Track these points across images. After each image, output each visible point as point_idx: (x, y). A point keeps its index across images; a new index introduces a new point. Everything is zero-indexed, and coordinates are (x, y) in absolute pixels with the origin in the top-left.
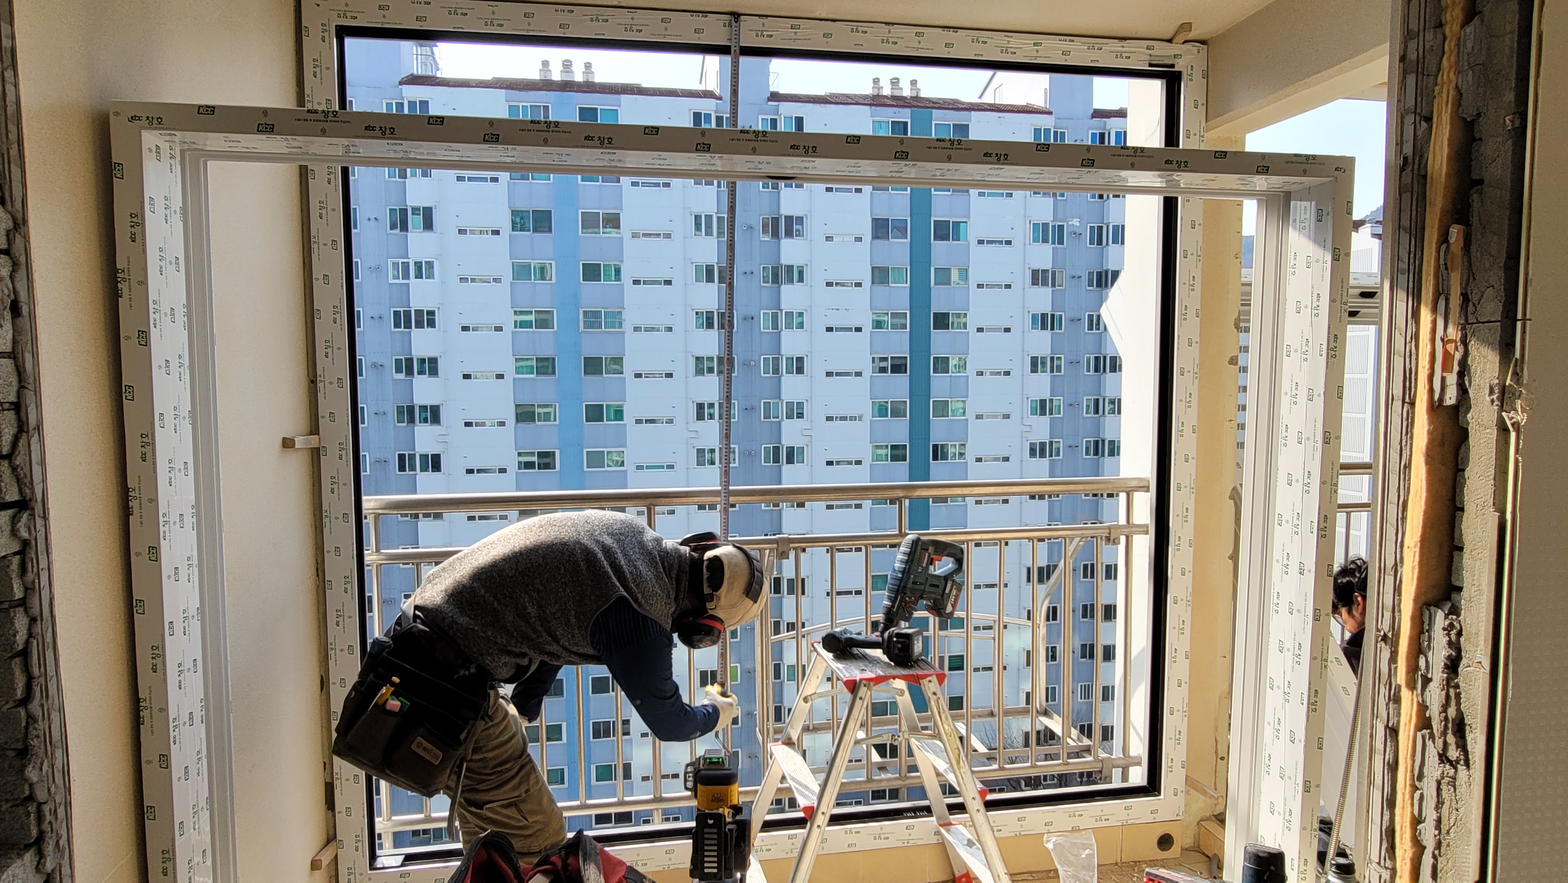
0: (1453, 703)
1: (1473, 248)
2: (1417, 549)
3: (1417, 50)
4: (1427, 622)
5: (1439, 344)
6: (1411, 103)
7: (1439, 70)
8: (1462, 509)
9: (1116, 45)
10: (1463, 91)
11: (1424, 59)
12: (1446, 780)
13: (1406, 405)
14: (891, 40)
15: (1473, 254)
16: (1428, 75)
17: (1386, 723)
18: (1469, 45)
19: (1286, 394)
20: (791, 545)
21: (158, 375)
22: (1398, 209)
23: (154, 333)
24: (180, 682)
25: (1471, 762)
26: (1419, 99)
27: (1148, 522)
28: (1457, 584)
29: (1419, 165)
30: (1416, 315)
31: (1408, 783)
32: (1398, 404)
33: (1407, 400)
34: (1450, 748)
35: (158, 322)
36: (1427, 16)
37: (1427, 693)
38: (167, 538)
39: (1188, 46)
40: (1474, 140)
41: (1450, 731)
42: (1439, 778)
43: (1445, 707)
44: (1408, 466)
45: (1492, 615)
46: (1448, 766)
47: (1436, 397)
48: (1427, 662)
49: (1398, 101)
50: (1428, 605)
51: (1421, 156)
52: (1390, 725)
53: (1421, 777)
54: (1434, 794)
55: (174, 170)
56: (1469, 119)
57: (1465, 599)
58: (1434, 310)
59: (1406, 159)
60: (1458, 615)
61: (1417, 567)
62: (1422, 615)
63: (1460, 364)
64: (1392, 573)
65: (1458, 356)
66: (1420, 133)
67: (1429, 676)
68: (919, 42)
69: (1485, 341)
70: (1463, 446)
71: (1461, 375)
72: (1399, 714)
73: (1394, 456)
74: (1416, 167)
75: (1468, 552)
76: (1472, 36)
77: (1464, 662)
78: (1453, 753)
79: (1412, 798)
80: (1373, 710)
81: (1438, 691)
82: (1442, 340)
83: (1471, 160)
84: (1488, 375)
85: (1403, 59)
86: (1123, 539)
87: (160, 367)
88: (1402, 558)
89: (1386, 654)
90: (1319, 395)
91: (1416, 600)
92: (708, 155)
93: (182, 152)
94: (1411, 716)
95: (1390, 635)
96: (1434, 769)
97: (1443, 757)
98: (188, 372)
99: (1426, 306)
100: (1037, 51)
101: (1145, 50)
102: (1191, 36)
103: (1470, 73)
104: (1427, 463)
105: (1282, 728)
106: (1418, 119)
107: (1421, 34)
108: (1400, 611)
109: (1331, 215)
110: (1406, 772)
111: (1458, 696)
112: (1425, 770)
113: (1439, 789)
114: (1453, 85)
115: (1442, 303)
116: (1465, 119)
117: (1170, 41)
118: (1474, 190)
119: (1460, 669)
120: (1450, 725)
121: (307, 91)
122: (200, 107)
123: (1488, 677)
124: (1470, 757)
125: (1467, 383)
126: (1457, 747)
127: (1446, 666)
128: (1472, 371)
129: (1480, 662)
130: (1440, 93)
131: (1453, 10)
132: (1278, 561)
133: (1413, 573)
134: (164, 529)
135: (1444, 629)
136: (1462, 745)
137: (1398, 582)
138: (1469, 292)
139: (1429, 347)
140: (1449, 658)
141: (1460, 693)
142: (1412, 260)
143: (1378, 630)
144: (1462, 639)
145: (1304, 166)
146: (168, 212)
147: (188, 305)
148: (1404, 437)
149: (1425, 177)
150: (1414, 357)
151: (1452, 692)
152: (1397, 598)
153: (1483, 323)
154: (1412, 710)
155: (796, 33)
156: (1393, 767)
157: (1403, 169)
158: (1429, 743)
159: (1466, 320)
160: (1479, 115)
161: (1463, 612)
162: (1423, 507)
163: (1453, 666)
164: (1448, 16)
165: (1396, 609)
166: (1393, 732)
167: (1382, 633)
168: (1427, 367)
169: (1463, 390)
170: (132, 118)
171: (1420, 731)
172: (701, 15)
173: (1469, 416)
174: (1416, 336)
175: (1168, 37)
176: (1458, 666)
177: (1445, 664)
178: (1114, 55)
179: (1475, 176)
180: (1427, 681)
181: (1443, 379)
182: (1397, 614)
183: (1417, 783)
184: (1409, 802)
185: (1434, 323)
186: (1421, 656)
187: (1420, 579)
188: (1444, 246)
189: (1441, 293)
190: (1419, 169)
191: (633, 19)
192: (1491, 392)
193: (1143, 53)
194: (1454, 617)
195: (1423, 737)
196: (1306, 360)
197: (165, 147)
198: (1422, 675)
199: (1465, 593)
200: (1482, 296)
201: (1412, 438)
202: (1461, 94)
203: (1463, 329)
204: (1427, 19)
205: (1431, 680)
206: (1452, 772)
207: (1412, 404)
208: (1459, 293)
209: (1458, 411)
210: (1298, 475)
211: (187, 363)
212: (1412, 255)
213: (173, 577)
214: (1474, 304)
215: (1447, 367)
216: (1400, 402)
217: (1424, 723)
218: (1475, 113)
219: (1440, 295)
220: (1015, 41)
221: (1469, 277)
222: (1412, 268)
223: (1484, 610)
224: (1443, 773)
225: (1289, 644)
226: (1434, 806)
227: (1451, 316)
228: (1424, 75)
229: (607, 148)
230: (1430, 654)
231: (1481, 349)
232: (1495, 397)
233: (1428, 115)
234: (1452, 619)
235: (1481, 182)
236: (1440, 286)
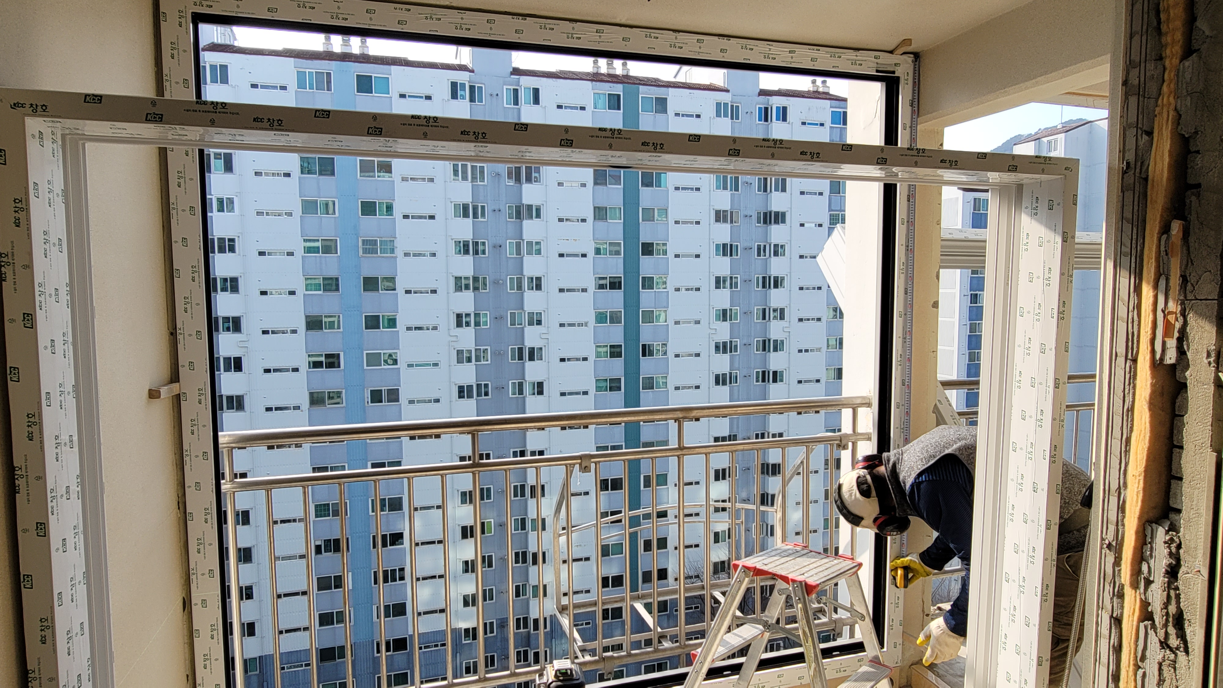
0: (1173, 602)
1: (1192, 239)
2: (1142, 478)
3: (1139, 77)
4: (1149, 536)
5: (1160, 315)
6: (1133, 119)
7: (1160, 94)
8: (1182, 447)
9: (851, 54)
10: (1181, 113)
11: (1145, 84)
12: (1167, 662)
13: (1128, 361)
14: (677, 45)
15: (1191, 244)
16: (1149, 98)
17: (1110, 613)
18: (1188, 76)
19: (1019, 346)
20: (593, 460)
21: (44, 355)
22: (1120, 204)
23: (40, 316)
24: (69, 649)
25: (1190, 650)
26: (1140, 117)
27: (871, 431)
28: (1175, 506)
29: (1141, 170)
30: (1138, 290)
31: (1132, 663)
32: (1121, 360)
33: (1130, 356)
34: (1171, 637)
35: (43, 303)
36: (1148, 50)
37: (1149, 592)
38: (55, 512)
39: (905, 57)
40: (1189, 152)
41: (1170, 624)
42: (1161, 660)
43: (1166, 605)
44: (1131, 410)
45: (1210, 534)
46: (1168, 652)
47: (1158, 356)
48: (1149, 567)
49: (1121, 117)
50: (1150, 522)
51: (1142, 163)
52: (1114, 615)
53: (1143, 658)
54: (1156, 673)
55: (56, 155)
56: (1187, 136)
57: (1183, 520)
58: (1156, 287)
59: (1128, 164)
60: (1178, 532)
61: (1141, 492)
62: (1144, 530)
63: (1179, 332)
64: (1116, 494)
65: (1178, 325)
66: (1141, 143)
67: (1151, 579)
68: (700, 48)
69: (1201, 314)
70: (1180, 397)
71: (1180, 340)
72: (1122, 607)
73: (1118, 402)
74: (1138, 170)
75: (1187, 482)
76: (1190, 70)
77: (1183, 569)
78: (1174, 642)
79: (1135, 675)
80: (1098, 603)
81: (1160, 591)
82: (1163, 311)
83: (1187, 168)
84: (1205, 342)
85: (1125, 83)
86: (850, 444)
87: (46, 348)
88: (1125, 484)
89: (1110, 558)
90: (1051, 350)
91: (1140, 518)
92: (569, 150)
93: (63, 136)
94: (1134, 610)
95: (1114, 543)
96: (1155, 654)
97: (1164, 644)
98: (71, 347)
99: (1148, 283)
100: (792, 57)
101: (873, 59)
102: (909, 49)
103: (1189, 98)
104: (1150, 410)
105: (1017, 613)
106: (1140, 132)
107: (1143, 65)
108: (1123, 525)
109: (1061, 204)
110: (1130, 653)
111: (1178, 597)
112: (1148, 654)
113: (1160, 670)
114: (1172, 107)
115: (1162, 283)
116: (1184, 135)
117: (891, 52)
118: (1189, 193)
119: (1179, 575)
120: (1171, 619)
121: (165, 71)
122: (86, 95)
123: (1206, 583)
124: (1189, 645)
125: (1185, 347)
126: (1178, 637)
127: (1167, 572)
128: (1190, 338)
129: (1199, 571)
130: (1161, 113)
131: (1173, 47)
132: (1012, 480)
133: (1138, 496)
134: (52, 504)
135: (1165, 543)
136: (1182, 635)
137: (1121, 502)
138: (1188, 275)
139: (1151, 316)
140: (1170, 565)
141: (1180, 594)
142: (1134, 246)
143: (1103, 539)
144: (1181, 551)
145: (1042, 166)
146: (51, 196)
147: (71, 284)
148: (1127, 387)
149: (1146, 179)
150: (1136, 323)
151: (1172, 593)
152: (1120, 515)
153: (1201, 300)
154: (1135, 605)
155: (600, 36)
156: (1118, 649)
157: (1124, 173)
158: (1151, 632)
159: (1185, 297)
160: (1196, 133)
161: (1182, 529)
162: (1147, 445)
163: (1173, 572)
164: (1168, 52)
165: (1120, 523)
166: (1117, 621)
167: (1107, 542)
168: (1150, 332)
169: (1181, 352)
170: (15, 104)
171: (1143, 622)
172: (520, 18)
173: (1188, 374)
174: (1139, 306)
175: (890, 48)
176: (1178, 573)
177: (1166, 570)
178: (850, 62)
179: (1191, 181)
180: (1148, 583)
181: (1164, 343)
182: (1120, 527)
183: (1140, 664)
184: (1133, 677)
185: (1156, 297)
186: (1144, 562)
187: (1143, 501)
188: (1165, 236)
189: (1162, 274)
190: (1141, 173)
191: (462, 19)
192: (1209, 355)
193: (872, 62)
194: (1174, 533)
195: (1146, 627)
196: (1038, 320)
197: (47, 132)
198: (1144, 578)
199: (1184, 514)
200: (1200, 279)
201: (1134, 387)
202: (1180, 116)
203: (1182, 303)
204: (1148, 52)
205: (1153, 582)
206: (1172, 656)
207: (1135, 361)
208: (1179, 275)
209: (1176, 368)
210: (1031, 411)
211: (70, 339)
212: (1134, 242)
213: (61, 550)
214: (1192, 284)
215: (1167, 333)
216: (1123, 359)
217: (1147, 616)
218: (1193, 131)
219: (1161, 275)
220: (776, 48)
221: (1188, 262)
222: (1134, 252)
223: (1203, 529)
224: (1164, 657)
225: (1023, 547)
226: (1156, 682)
227: (1171, 292)
228: (1145, 97)
229: (481, 142)
230: (1152, 562)
231: (1199, 321)
232: (1212, 360)
233: (1149, 130)
234: (1172, 534)
235: (1199, 186)
236: (1161, 267)
